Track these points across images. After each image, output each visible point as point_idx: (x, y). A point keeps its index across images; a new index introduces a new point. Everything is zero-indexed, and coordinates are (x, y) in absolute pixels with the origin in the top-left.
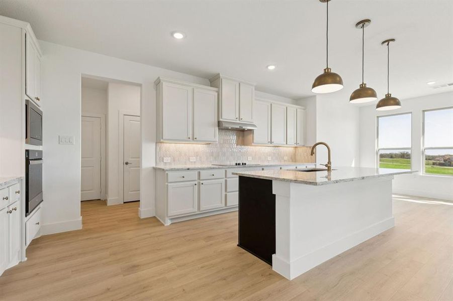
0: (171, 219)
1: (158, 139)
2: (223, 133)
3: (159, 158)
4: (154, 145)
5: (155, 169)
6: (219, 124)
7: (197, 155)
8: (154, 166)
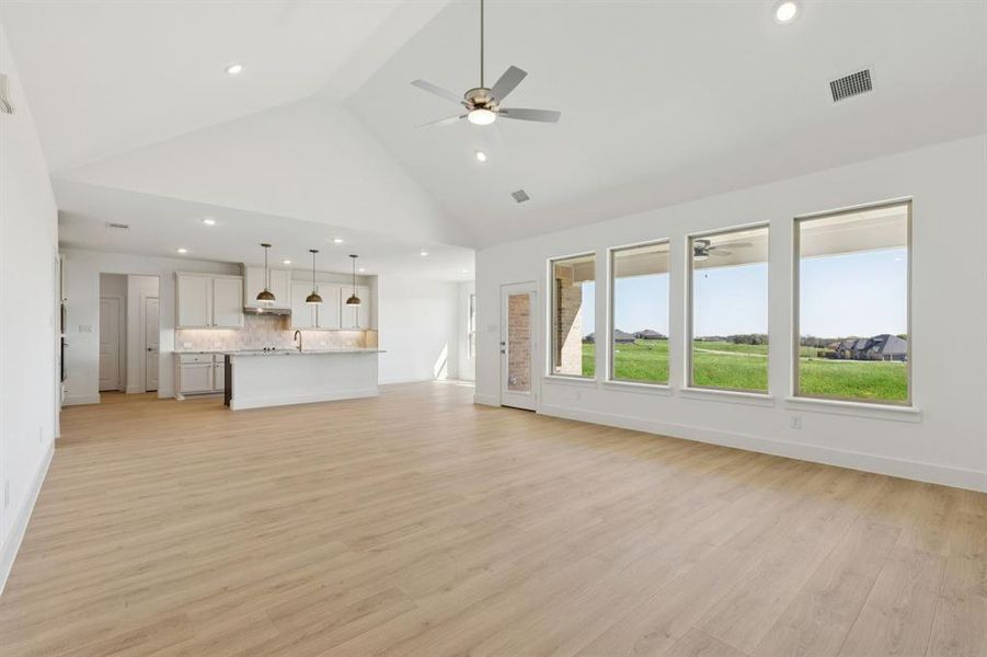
0: (186, 396)
1: (176, 326)
2: (249, 317)
3: (177, 343)
4: (173, 331)
5: (174, 354)
6: (244, 309)
7: (223, 340)
8: (172, 350)
